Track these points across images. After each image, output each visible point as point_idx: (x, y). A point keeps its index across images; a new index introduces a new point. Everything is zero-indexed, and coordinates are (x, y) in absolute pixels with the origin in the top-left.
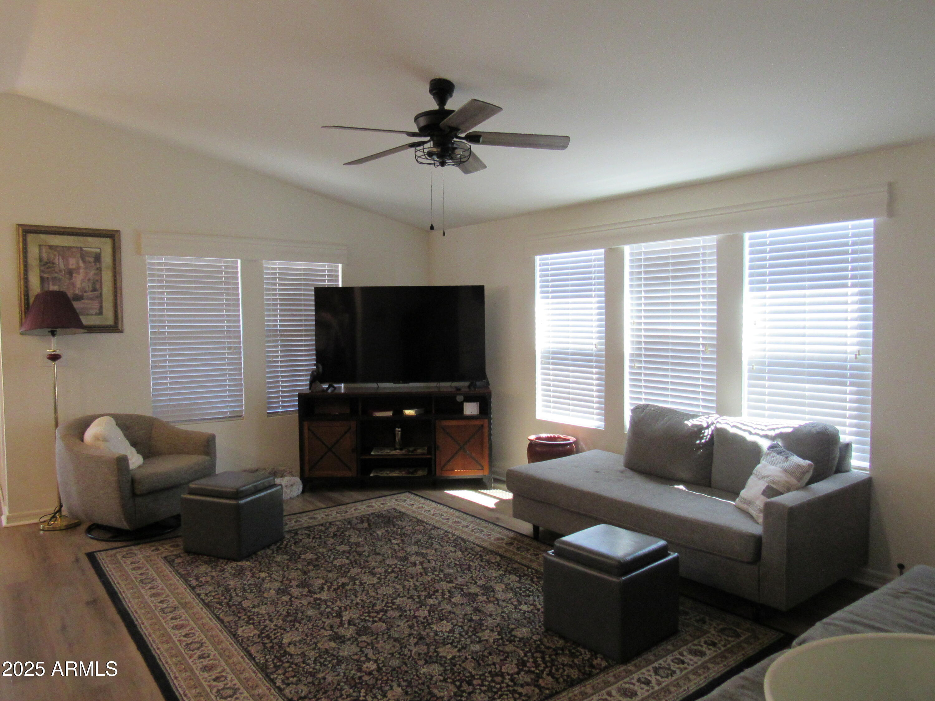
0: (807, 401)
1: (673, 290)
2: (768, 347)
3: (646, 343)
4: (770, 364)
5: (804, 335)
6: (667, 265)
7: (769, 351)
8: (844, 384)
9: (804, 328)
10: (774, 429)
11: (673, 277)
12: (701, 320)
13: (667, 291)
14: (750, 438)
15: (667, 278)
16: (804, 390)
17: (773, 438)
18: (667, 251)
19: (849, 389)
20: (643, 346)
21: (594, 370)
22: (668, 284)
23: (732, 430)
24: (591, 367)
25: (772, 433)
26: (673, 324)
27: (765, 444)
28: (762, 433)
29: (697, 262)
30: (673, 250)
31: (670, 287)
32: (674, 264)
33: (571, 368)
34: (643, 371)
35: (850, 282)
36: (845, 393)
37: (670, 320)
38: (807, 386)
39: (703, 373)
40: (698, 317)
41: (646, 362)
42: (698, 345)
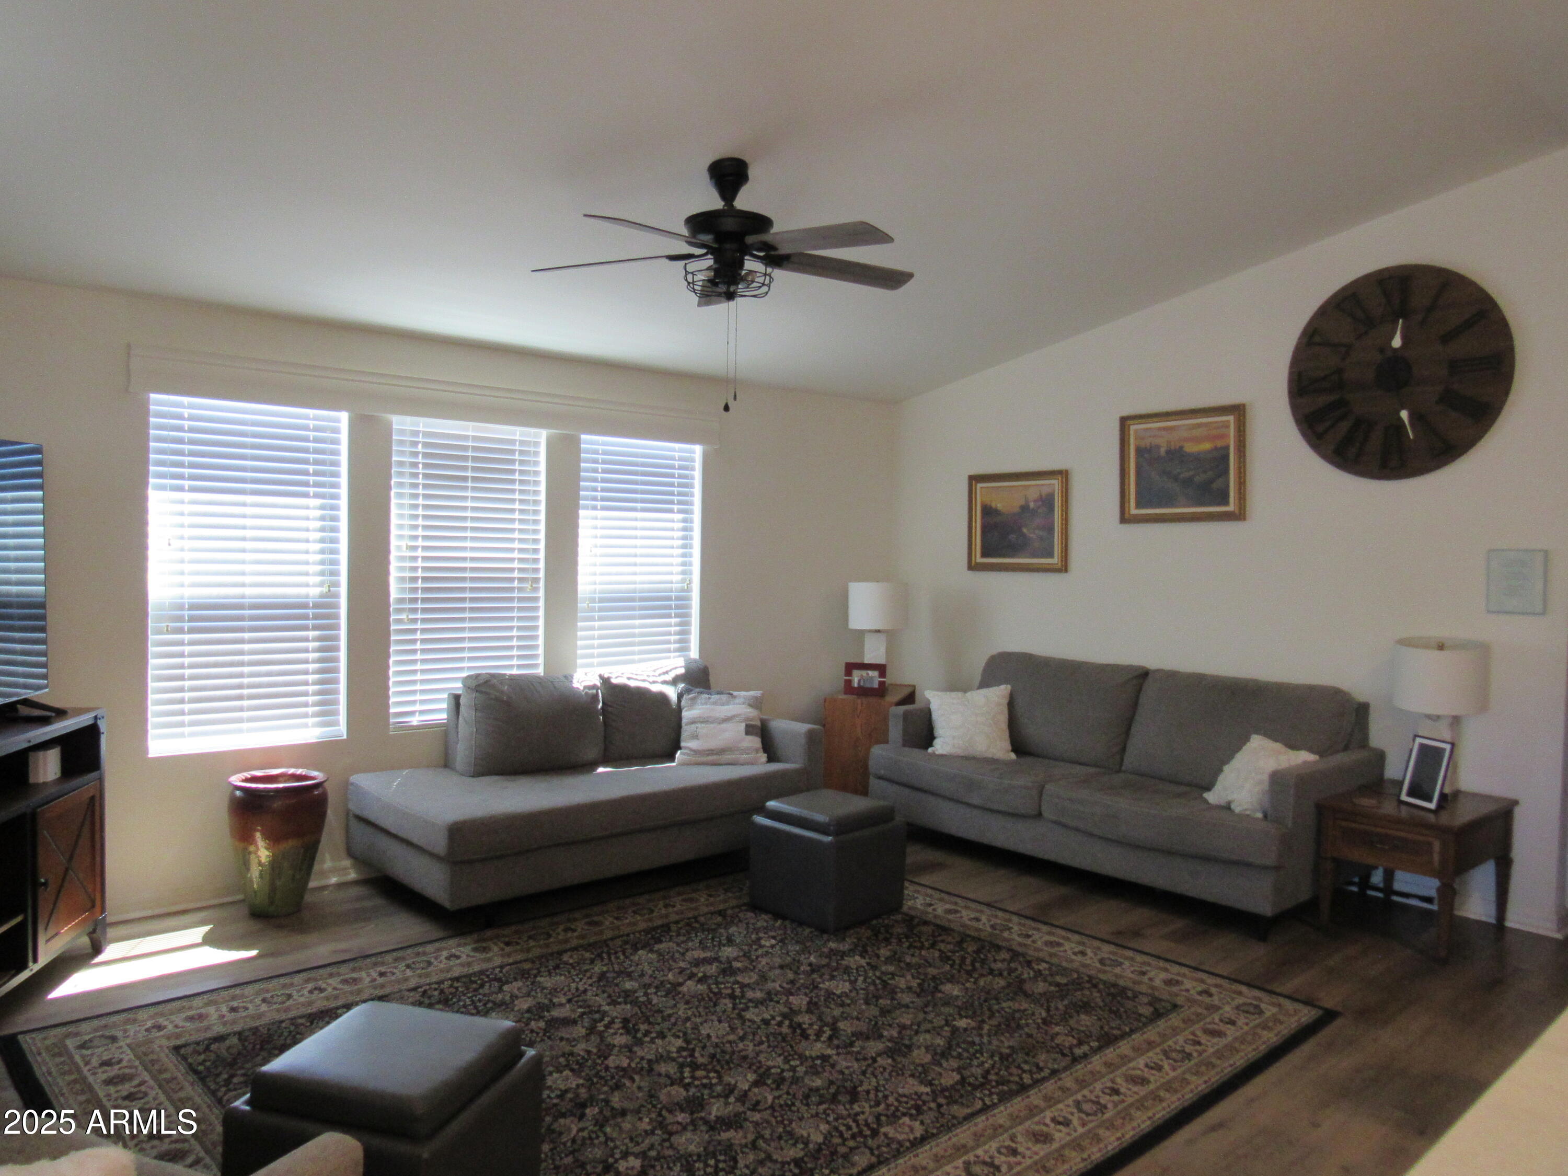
0: (637, 639)
1: (474, 498)
2: (599, 579)
3: (425, 579)
4: (601, 600)
5: (635, 565)
6: (465, 458)
7: (600, 584)
8: (669, 616)
9: (636, 556)
10: (667, 672)
11: (475, 479)
12: (516, 545)
13: (465, 498)
14: (655, 688)
15: (465, 479)
16: (634, 627)
17: (674, 682)
18: (466, 438)
19: (673, 621)
20: (420, 584)
21: (311, 634)
22: (466, 488)
23: (633, 684)
24: (306, 628)
25: (669, 677)
26: (473, 549)
27: (672, 693)
28: (660, 679)
29: (513, 462)
30: (475, 438)
31: (469, 494)
32: (475, 459)
33: (247, 635)
34: (419, 626)
35: (676, 507)
36: (670, 625)
37: (468, 544)
38: (637, 622)
39: (520, 618)
40: (513, 540)
41: (424, 610)
42: (512, 580)
